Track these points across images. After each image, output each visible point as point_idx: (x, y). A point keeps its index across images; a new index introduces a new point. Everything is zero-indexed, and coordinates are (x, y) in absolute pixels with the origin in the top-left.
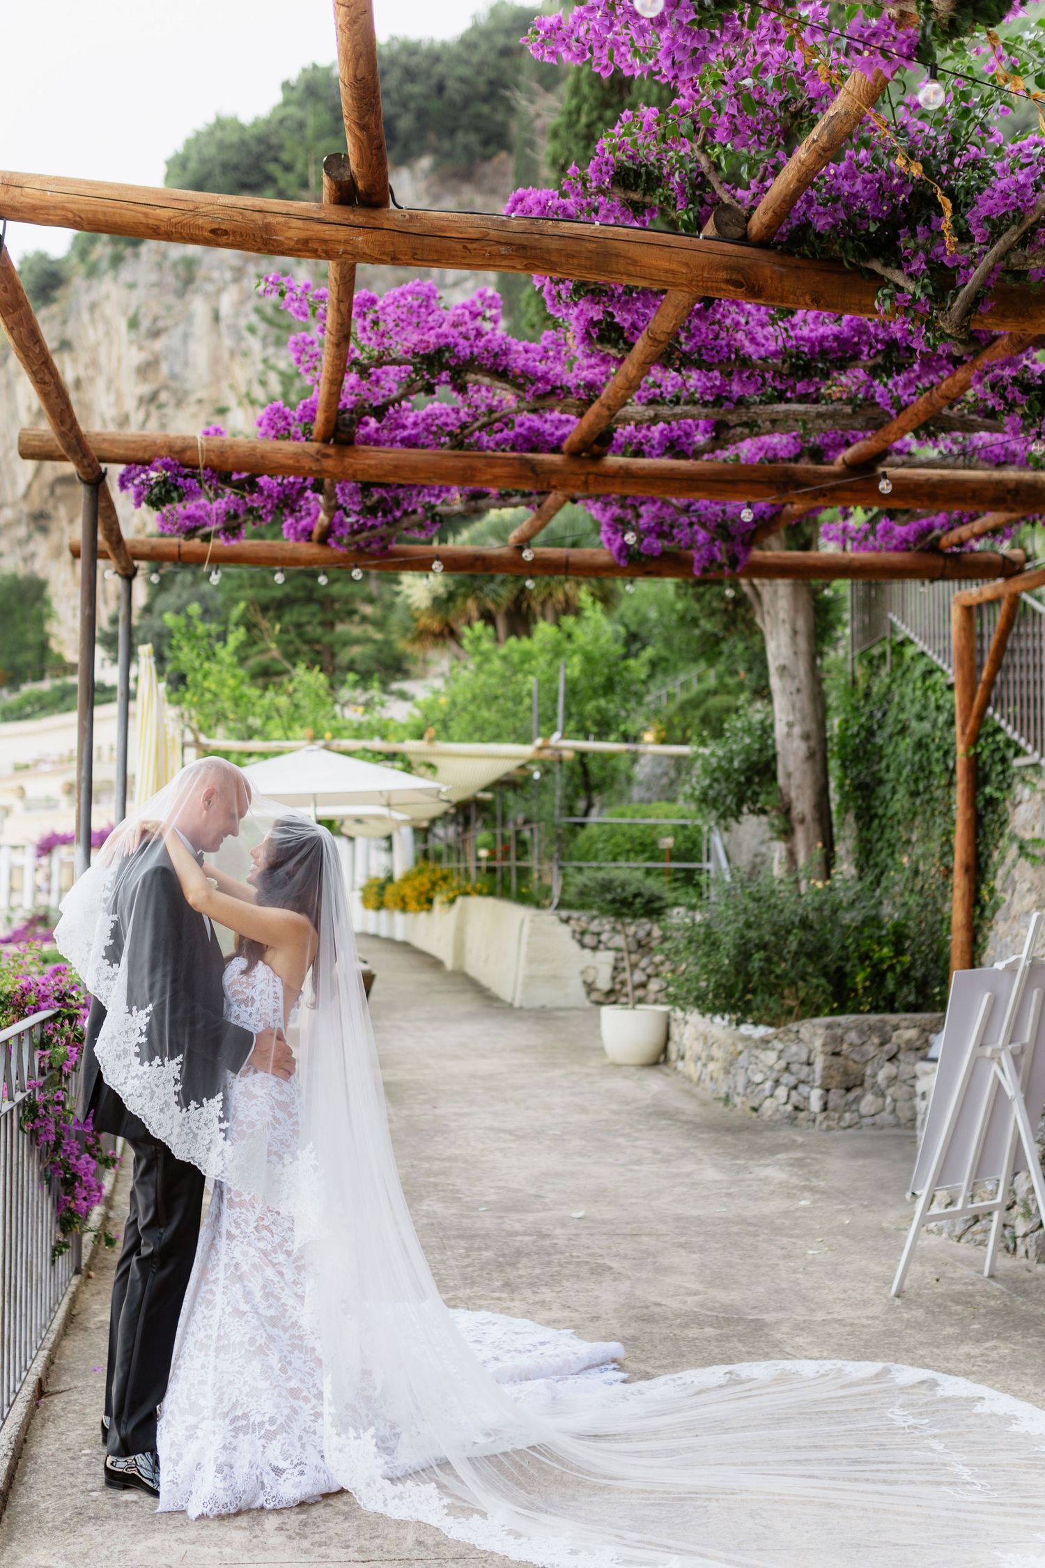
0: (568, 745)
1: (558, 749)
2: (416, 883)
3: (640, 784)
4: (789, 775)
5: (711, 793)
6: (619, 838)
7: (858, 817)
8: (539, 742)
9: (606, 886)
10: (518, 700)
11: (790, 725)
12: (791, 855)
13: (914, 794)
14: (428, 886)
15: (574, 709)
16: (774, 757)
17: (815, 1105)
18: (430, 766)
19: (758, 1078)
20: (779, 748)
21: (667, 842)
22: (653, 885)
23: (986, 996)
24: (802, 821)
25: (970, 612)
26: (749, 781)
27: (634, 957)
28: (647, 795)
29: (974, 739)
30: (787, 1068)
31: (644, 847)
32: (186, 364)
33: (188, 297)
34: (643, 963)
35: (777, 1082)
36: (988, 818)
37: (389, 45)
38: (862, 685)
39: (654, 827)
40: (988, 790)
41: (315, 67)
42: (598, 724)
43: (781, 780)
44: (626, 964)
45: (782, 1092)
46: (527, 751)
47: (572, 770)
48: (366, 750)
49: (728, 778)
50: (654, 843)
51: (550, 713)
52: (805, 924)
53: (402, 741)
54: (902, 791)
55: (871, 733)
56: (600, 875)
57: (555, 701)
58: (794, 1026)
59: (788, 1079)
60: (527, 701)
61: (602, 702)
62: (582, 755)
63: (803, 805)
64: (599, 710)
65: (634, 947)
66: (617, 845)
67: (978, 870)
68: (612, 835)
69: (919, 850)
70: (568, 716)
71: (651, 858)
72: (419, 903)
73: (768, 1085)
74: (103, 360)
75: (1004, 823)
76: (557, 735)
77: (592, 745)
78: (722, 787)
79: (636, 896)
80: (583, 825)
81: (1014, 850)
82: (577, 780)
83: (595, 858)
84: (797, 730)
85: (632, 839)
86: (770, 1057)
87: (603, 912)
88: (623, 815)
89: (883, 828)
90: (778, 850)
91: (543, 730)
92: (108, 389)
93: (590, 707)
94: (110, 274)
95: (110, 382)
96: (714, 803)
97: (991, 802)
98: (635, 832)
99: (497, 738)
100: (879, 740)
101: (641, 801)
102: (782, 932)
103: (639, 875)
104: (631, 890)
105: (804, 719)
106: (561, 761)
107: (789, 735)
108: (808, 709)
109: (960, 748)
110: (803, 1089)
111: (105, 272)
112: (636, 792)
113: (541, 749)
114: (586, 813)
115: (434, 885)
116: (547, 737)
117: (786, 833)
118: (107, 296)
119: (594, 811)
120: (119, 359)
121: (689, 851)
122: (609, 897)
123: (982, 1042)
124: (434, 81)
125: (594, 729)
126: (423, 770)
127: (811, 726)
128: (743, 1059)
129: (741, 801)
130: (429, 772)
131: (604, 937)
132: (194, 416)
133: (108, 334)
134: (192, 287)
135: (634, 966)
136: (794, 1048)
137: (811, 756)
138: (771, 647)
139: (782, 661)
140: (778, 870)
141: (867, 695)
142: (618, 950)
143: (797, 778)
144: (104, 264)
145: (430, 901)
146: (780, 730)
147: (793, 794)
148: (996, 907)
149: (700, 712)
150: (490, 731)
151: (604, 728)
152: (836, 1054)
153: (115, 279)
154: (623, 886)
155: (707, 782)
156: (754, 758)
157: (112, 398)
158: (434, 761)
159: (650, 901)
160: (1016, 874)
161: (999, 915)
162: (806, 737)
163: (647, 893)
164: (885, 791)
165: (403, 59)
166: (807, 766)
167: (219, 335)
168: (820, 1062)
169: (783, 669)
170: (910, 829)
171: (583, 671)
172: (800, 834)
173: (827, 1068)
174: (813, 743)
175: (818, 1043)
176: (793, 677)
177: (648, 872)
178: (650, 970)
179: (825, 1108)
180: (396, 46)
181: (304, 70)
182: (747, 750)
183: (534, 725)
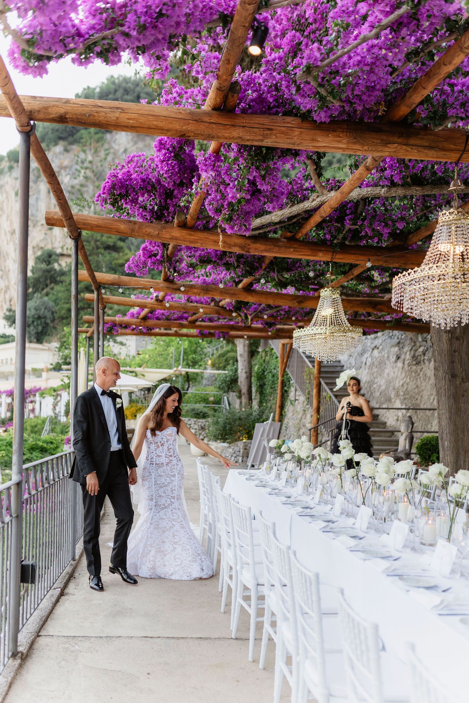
0: (183, 370)
1: (180, 371)
2: (131, 410)
3: (206, 379)
4: (241, 382)
5: (221, 386)
6: (198, 397)
7: (260, 393)
8: (175, 369)
9: (193, 410)
10: (168, 355)
11: (242, 369)
12: (241, 403)
13: (272, 388)
14: (135, 411)
15: (185, 358)
16: (238, 378)
17: (240, 461)
18: (143, 375)
19: (228, 455)
20: (239, 375)
21: (212, 399)
22: (205, 410)
23: (262, 429)
24: (244, 394)
25: (283, 345)
26: (231, 384)
27: (200, 432)
28: (208, 383)
29: (283, 376)
30: (234, 453)
31: (205, 400)
32: (37, 210)
33: (38, 183)
34: (203, 433)
35: (232, 456)
36: (286, 394)
37: (118, 78)
38: (263, 358)
39: (208, 394)
40: (285, 388)
41: (89, 87)
42: (192, 362)
43: (239, 383)
44: (198, 433)
45: (233, 458)
46: (171, 371)
47: (184, 377)
48: (125, 370)
49: (225, 382)
50: (208, 399)
51: (178, 359)
52: (240, 419)
53: (135, 368)
54: (269, 388)
55: (264, 372)
56: (192, 407)
57: (180, 355)
58: (236, 443)
59: (234, 455)
60: (171, 355)
61: (194, 356)
62: (187, 373)
63: (244, 390)
64: (193, 358)
65: (200, 428)
66: (197, 399)
67: (282, 407)
68: (195, 396)
69: (272, 402)
70: (184, 360)
71: (207, 404)
72: (132, 416)
73: (230, 457)
74: (5, 208)
75: (288, 396)
76: (180, 367)
77: (191, 370)
78: (224, 385)
79: (201, 412)
80: (186, 393)
81: (289, 403)
82: (185, 379)
83: (190, 402)
84: (244, 371)
85: (201, 398)
86: (230, 450)
87: (192, 417)
88: (199, 390)
89: (265, 396)
90: (238, 401)
91: (176, 364)
92: (7, 220)
93: (190, 357)
94: (8, 174)
95: (8, 217)
96: (223, 388)
97: (286, 391)
98: (202, 396)
99: (161, 367)
100: (266, 374)
101: (206, 385)
102: (234, 421)
103: (202, 407)
104: (199, 411)
105: (246, 368)
106: (181, 375)
107: (242, 372)
108: (247, 365)
109: (280, 378)
110: (238, 457)
111: (6, 173)
112: (204, 382)
113: (175, 371)
114: (187, 390)
115: (137, 411)
116: (177, 367)
117: (240, 397)
118: (7, 183)
119: (190, 388)
120: (11, 208)
121: (218, 401)
122: (194, 412)
123: (262, 436)
124: (136, 94)
125: (191, 364)
126: (141, 376)
127: (248, 370)
128: (224, 451)
129: (229, 389)
130: (142, 377)
131: (192, 426)
132: (40, 231)
133: (7, 198)
134: (40, 179)
135: (200, 434)
136: (236, 448)
137: (247, 377)
138: (238, 349)
139: (241, 353)
140: (237, 406)
141: (264, 361)
142: (196, 429)
143: (243, 383)
144: (6, 169)
145: (136, 416)
146: (239, 371)
147: (242, 387)
148: (285, 416)
149: (225, 358)
150: (159, 364)
151: (194, 363)
152: (246, 449)
153: (10, 176)
154: (198, 410)
155: (220, 383)
156: (233, 378)
157: (9, 223)
158: (144, 374)
159: (204, 414)
160: (290, 408)
161: (286, 418)
162: (246, 373)
163: (203, 412)
164: (265, 387)
165: (124, 85)
166: (246, 380)
167: (50, 199)
168: (242, 451)
169: (241, 355)
170: (271, 397)
171: (188, 346)
172: (243, 397)
173: (243, 452)
174: (248, 374)
175: (242, 446)
176: (243, 357)
177: (205, 407)
178: (205, 435)
179: (242, 461)
180: (121, 79)
181: (85, 89)
182: (231, 376)
183: (173, 363)
